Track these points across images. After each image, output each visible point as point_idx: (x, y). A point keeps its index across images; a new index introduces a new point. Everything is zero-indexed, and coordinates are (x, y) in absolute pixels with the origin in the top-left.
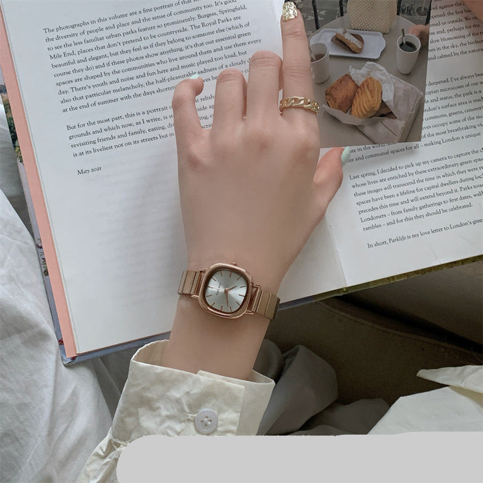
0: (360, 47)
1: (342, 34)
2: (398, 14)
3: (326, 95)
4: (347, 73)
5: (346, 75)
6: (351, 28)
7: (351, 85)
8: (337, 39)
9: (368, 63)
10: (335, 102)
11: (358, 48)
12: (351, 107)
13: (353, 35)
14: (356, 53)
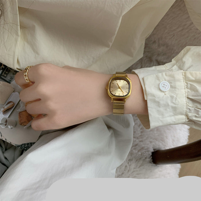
0: (13, 103)
1: (4, 109)
2: (10, 83)
3: (21, 125)
4: (19, 112)
5: (19, 113)
6: (4, 105)
7: (24, 113)
8: (4, 112)
9: (20, 102)
10: (26, 122)
11: (13, 104)
12: (32, 116)
13: (7, 105)
14: (14, 106)
